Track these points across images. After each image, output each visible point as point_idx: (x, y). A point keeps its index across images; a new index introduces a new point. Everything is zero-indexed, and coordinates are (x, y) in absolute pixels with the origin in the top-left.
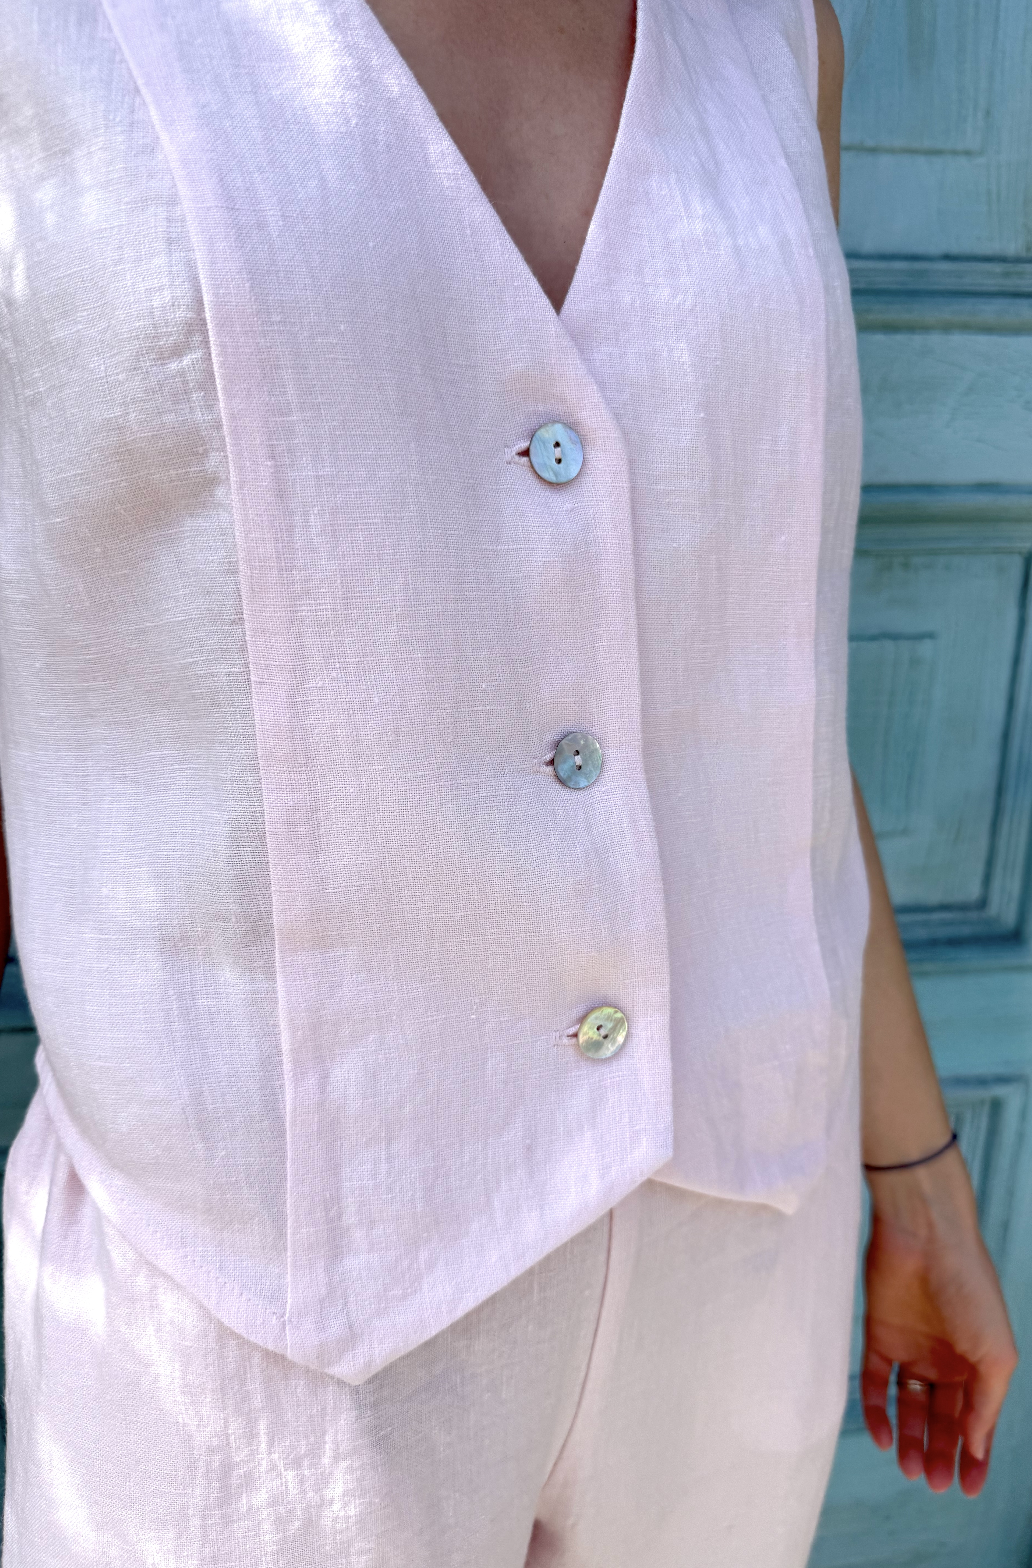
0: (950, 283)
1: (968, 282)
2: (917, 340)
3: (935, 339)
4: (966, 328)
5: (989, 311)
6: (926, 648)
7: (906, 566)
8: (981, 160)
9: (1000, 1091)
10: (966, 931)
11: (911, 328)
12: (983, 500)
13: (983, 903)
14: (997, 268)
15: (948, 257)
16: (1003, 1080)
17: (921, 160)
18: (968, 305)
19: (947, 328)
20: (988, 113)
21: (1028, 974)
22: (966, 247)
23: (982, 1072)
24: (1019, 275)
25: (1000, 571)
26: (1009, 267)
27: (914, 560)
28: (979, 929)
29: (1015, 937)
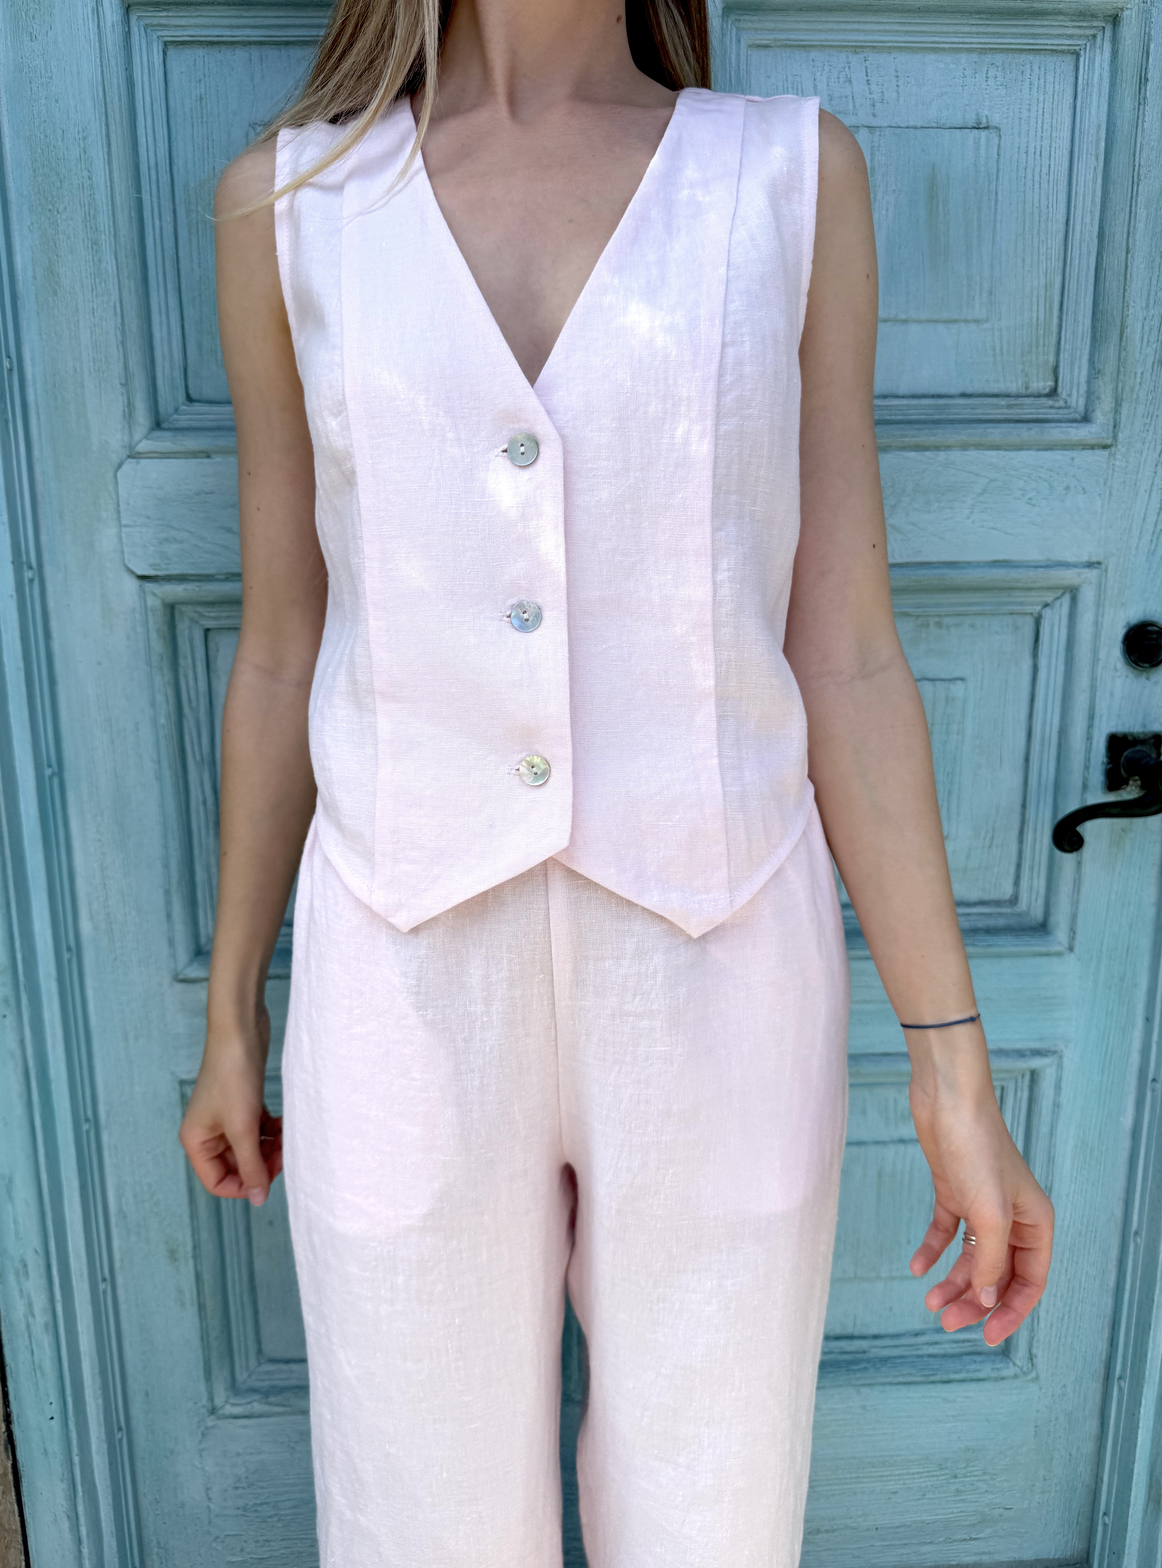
0: (966, 414)
1: (979, 413)
2: (942, 455)
3: (955, 455)
4: (979, 446)
5: (996, 433)
6: (957, 689)
7: (939, 625)
8: (986, 326)
9: (1036, 1063)
11: (937, 448)
12: (999, 574)
13: (1014, 900)
14: (1003, 402)
15: (964, 395)
17: (941, 327)
18: (980, 429)
19: (965, 447)
20: (991, 293)
21: (1055, 960)
22: (978, 386)
23: (1019, 1046)
24: (1020, 406)
25: (1016, 628)
26: (1012, 401)
27: (946, 621)
28: (1013, 921)
29: (1043, 928)
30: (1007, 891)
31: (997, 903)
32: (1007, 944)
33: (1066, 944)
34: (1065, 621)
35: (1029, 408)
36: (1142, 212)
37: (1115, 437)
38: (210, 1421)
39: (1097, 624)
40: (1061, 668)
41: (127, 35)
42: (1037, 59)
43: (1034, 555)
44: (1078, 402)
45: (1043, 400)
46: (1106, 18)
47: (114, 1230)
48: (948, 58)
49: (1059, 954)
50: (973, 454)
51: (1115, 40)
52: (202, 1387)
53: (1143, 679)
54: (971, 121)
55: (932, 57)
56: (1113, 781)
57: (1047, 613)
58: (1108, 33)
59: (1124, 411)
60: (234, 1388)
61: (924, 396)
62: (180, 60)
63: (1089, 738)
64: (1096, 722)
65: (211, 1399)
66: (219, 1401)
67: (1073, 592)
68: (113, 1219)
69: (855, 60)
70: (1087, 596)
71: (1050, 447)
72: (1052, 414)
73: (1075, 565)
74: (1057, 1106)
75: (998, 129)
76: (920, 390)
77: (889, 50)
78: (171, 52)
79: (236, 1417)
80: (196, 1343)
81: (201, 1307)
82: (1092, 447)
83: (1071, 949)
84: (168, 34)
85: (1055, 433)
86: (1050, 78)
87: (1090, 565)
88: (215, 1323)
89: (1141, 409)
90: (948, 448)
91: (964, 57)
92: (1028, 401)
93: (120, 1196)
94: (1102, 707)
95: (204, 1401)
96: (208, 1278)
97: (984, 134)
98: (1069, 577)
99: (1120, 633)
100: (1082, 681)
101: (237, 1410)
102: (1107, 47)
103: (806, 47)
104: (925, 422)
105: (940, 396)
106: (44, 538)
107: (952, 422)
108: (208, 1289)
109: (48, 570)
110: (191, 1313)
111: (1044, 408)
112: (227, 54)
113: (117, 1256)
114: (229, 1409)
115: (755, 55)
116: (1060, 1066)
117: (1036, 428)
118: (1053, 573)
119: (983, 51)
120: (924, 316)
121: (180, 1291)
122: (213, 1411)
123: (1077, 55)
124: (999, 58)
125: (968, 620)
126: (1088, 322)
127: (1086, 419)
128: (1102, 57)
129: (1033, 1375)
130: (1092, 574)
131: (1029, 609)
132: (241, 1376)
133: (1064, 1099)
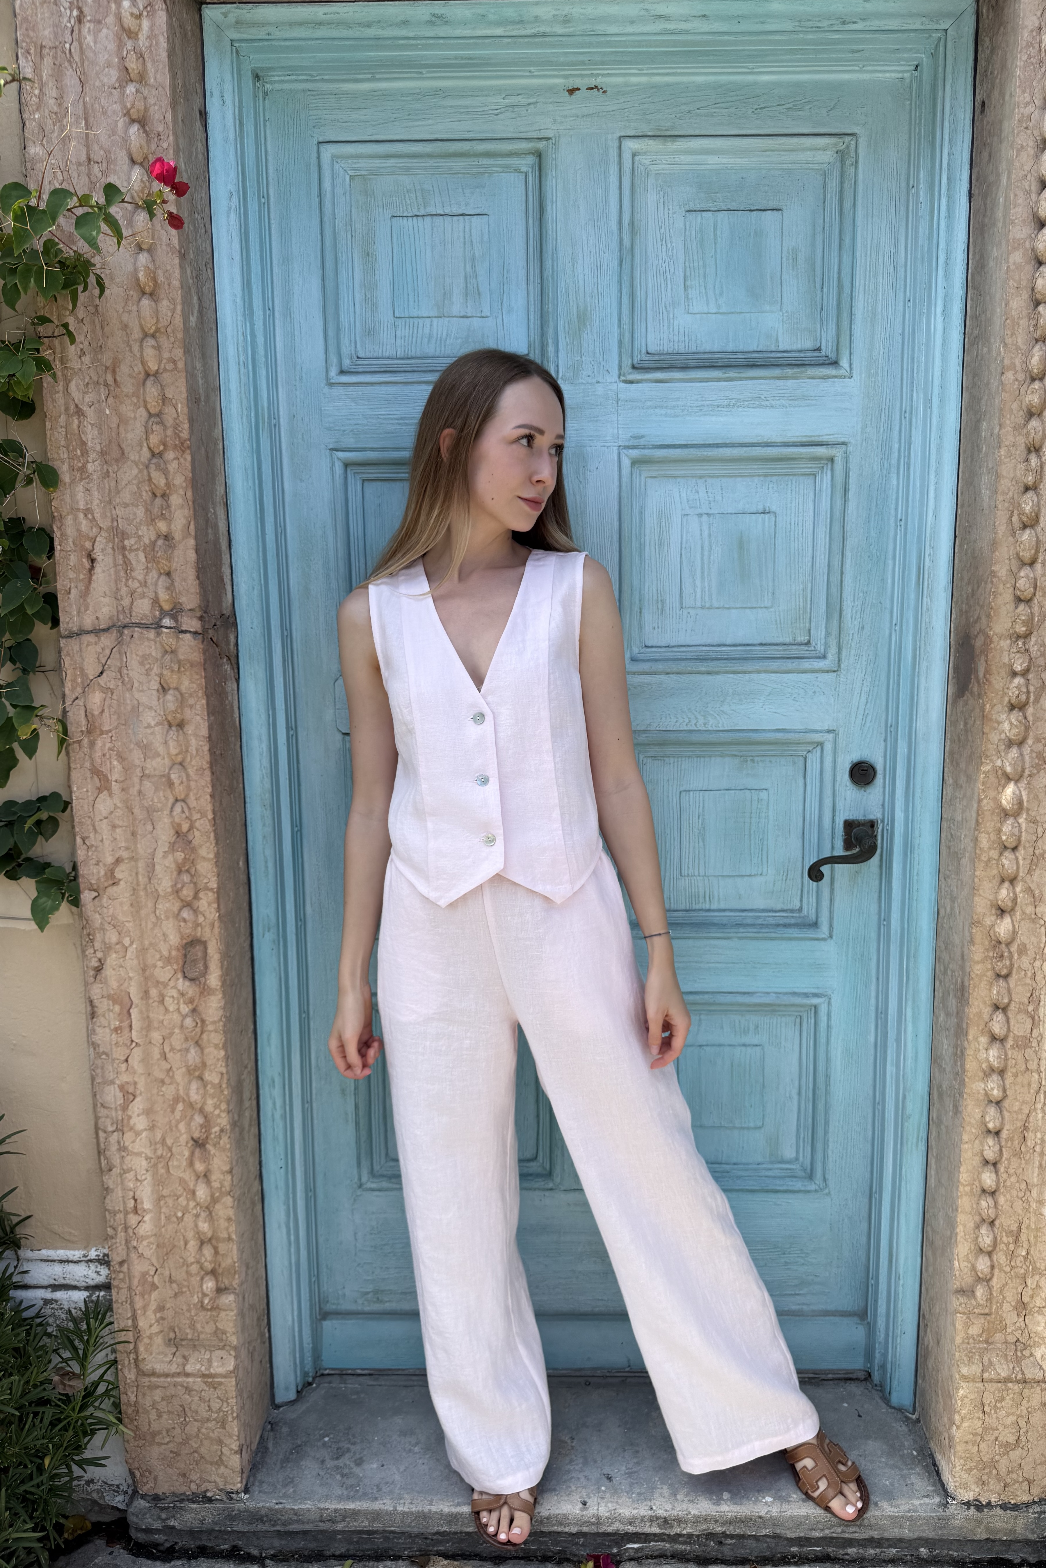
1: (768, 654)
2: (747, 676)
3: (754, 676)
4: (766, 672)
5: (775, 665)
6: (764, 795)
7: (753, 761)
8: (771, 610)
9: (815, 1001)
10: (793, 921)
11: (745, 672)
12: (779, 735)
13: (800, 910)
14: (780, 648)
15: (761, 644)
16: (816, 995)
17: (748, 611)
18: (766, 663)
19: (759, 672)
20: (773, 593)
21: (822, 943)
22: (768, 640)
23: (805, 991)
24: (790, 650)
25: (794, 763)
26: (786, 647)
27: (756, 759)
28: (799, 921)
29: (815, 925)
30: (797, 905)
31: (792, 911)
32: (794, 932)
33: (827, 934)
34: (818, 760)
35: (795, 651)
36: (848, 554)
37: (839, 666)
38: (359, 1192)
39: (835, 762)
40: (818, 784)
41: (346, 478)
42: (794, 479)
43: (798, 726)
44: (821, 648)
45: (803, 647)
46: (827, 459)
47: (314, 1077)
48: (748, 479)
49: (824, 939)
50: (763, 675)
51: (832, 470)
52: (355, 1172)
53: (862, 791)
54: (760, 508)
55: (739, 479)
56: (848, 845)
57: (809, 756)
58: (829, 466)
59: (844, 653)
60: (372, 1173)
61: (740, 645)
62: (370, 488)
63: (833, 822)
64: (837, 814)
65: (360, 1179)
66: (364, 1178)
67: (821, 744)
68: (313, 1070)
69: (700, 482)
70: (828, 747)
71: (804, 672)
72: (807, 654)
73: (821, 732)
74: (829, 1027)
75: (775, 513)
76: (738, 642)
77: (718, 477)
78: (366, 484)
79: (373, 1190)
80: (353, 1145)
81: (357, 1124)
82: (828, 672)
83: (831, 937)
84: (365, 476)
85: (806, 665)
86: (802, 487)
87: (829, 731)
88: (364, 1133)
89: (853, 652)
90: (750, 672)
91: (756, 479)
92: (794, 647)
93: (317, 1058)
94: (840, 805)
95: (356, 1180)
96: (362, 1106)
97: (767, 516)
98: (817, 737)
99: (848, 767)
100: (828, 791)
101: (374, 1186)
102: (829, 473)
103: (675, 477)
104: (739, 659)
105: (748, 645)
106: (298, 714)
107: (753, 659)
108: (361, 1113)
109: (299, 729)
110: (351, 1128)
111: (802, 651)
112: (393, 484)
113: (314, 1092)
114: (370, 1185)
115: (649, 481)
116: (829, 1004)
117: (796, 661)
118: (808, 735)
119: (766, 476)
120: (738, 606)
121: (346, 1114)
122: (360, 1186)
123: (815, 475)
124: (774, 479)
125: (768, 759)
126: (824, 608)
127: (824, 657)
128: (827, 478)
129: (827, 1191)
130: (831, 736)
131: (801, 753)
132: (376, 1168)
133: (833, 1023)
